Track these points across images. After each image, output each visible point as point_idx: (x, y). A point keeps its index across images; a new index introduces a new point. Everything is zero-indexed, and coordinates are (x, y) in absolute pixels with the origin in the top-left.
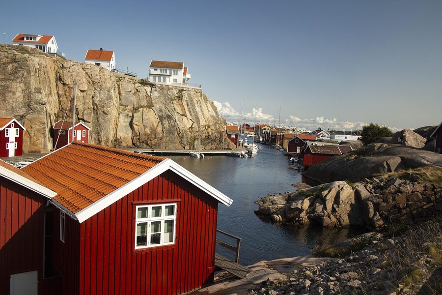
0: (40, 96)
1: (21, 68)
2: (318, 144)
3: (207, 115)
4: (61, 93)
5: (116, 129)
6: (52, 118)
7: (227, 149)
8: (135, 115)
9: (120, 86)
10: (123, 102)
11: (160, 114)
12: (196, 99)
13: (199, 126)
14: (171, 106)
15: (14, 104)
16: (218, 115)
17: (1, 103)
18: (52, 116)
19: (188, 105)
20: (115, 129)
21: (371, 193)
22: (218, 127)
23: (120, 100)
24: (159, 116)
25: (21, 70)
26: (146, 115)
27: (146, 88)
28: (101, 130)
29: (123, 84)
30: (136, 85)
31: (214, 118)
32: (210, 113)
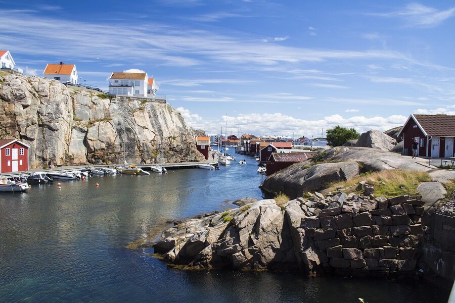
2: (287, 151)
3: (172, 126)
5: (68, 145)
7: (194, 161)
8: (90, 129)
9: (75, 100)
10: (78, 116)
11: (119, 127)
12: (160, 110)
13: (162, 138)
14: (131, 119)
16: (185, 127)
19: (150, 117)
20: (66, 146)
21: (306, 214)
22: (184, 138)
23: (74, 114)
24: (117, 129)
26: (102, 129)
27: (104, 100)
28: (47, 148)
29: (78, 97)
30: (93, 98)
31: (180, 129)
32: (175, 124)
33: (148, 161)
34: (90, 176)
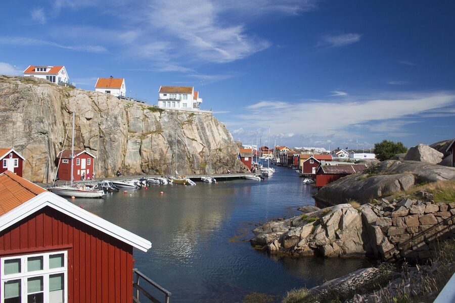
0: (42, 125)
1: (22, 97)
2: (332, 164)
3: (218, 139)
4: (66, 121)
5: (125, 156)
6: (57, 147)
7: (240, 172)
8: (144, 141)
9: (129, 113)
10: (132, 128)
11: (170, 139)
12: (207, 123)
13: (210, 150)
14: (181, 131)
15: (15, 134)
16: (229, 139)
17: (1, 133)
18: (56, 145)
19: (198, 129)
20: (123, 156)
21: (379, 216)
22: (230, 150)
23: (128, 126)
24: (168, 141)
25: (22, 99)
26: (155, 141)
27: (155, 113)
28: (108, 158)
29: (132, 110)
30: (145, 111)
31: (225, 141)
32: (221, 137)
33: (198, 172)
34: (148, 185)
